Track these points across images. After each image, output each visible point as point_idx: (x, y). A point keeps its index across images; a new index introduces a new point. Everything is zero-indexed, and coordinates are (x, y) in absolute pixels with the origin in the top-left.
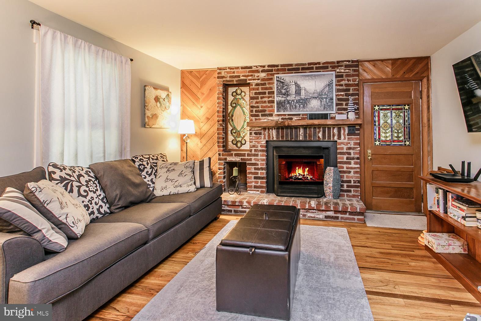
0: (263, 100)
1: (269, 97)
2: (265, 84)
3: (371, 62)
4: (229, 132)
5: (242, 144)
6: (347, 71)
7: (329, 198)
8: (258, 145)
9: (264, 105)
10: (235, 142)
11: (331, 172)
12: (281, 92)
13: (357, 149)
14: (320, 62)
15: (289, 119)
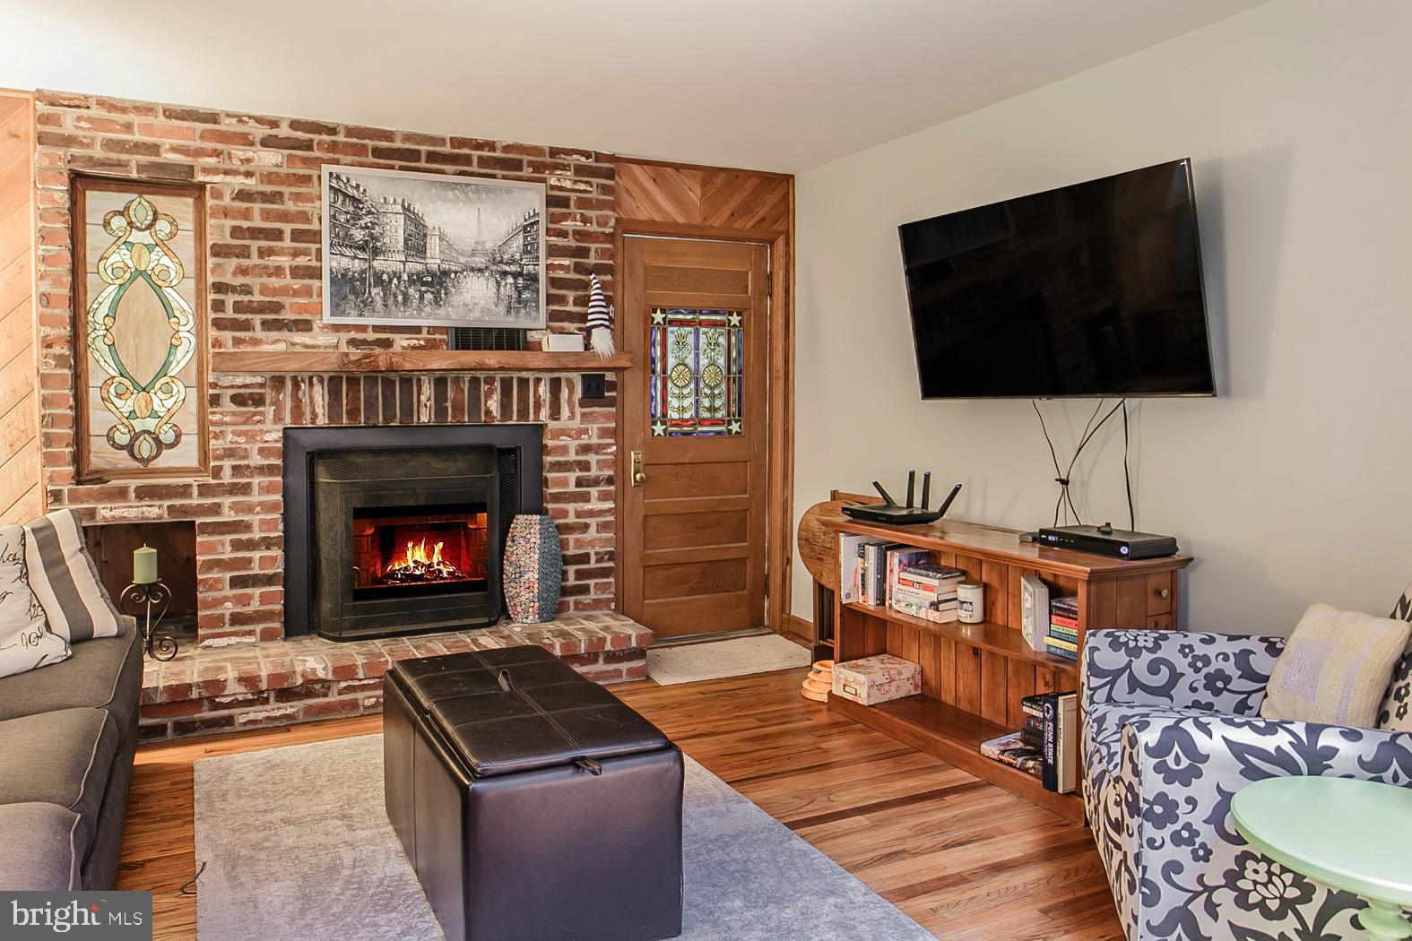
0: (267, 263)
1: (296, 254)
2: (277, 197)
3: (646, 168)
4: (95, 394)
5: (161, 446)
6: (582, 187)
7: (524, 621)
8: (248, 446)
9: (275, 282)
10: (124, 439)
11: (532, 531)
12: (348, 236)
13: (609, 451)
14: (494, 142)
15: (379, 343)
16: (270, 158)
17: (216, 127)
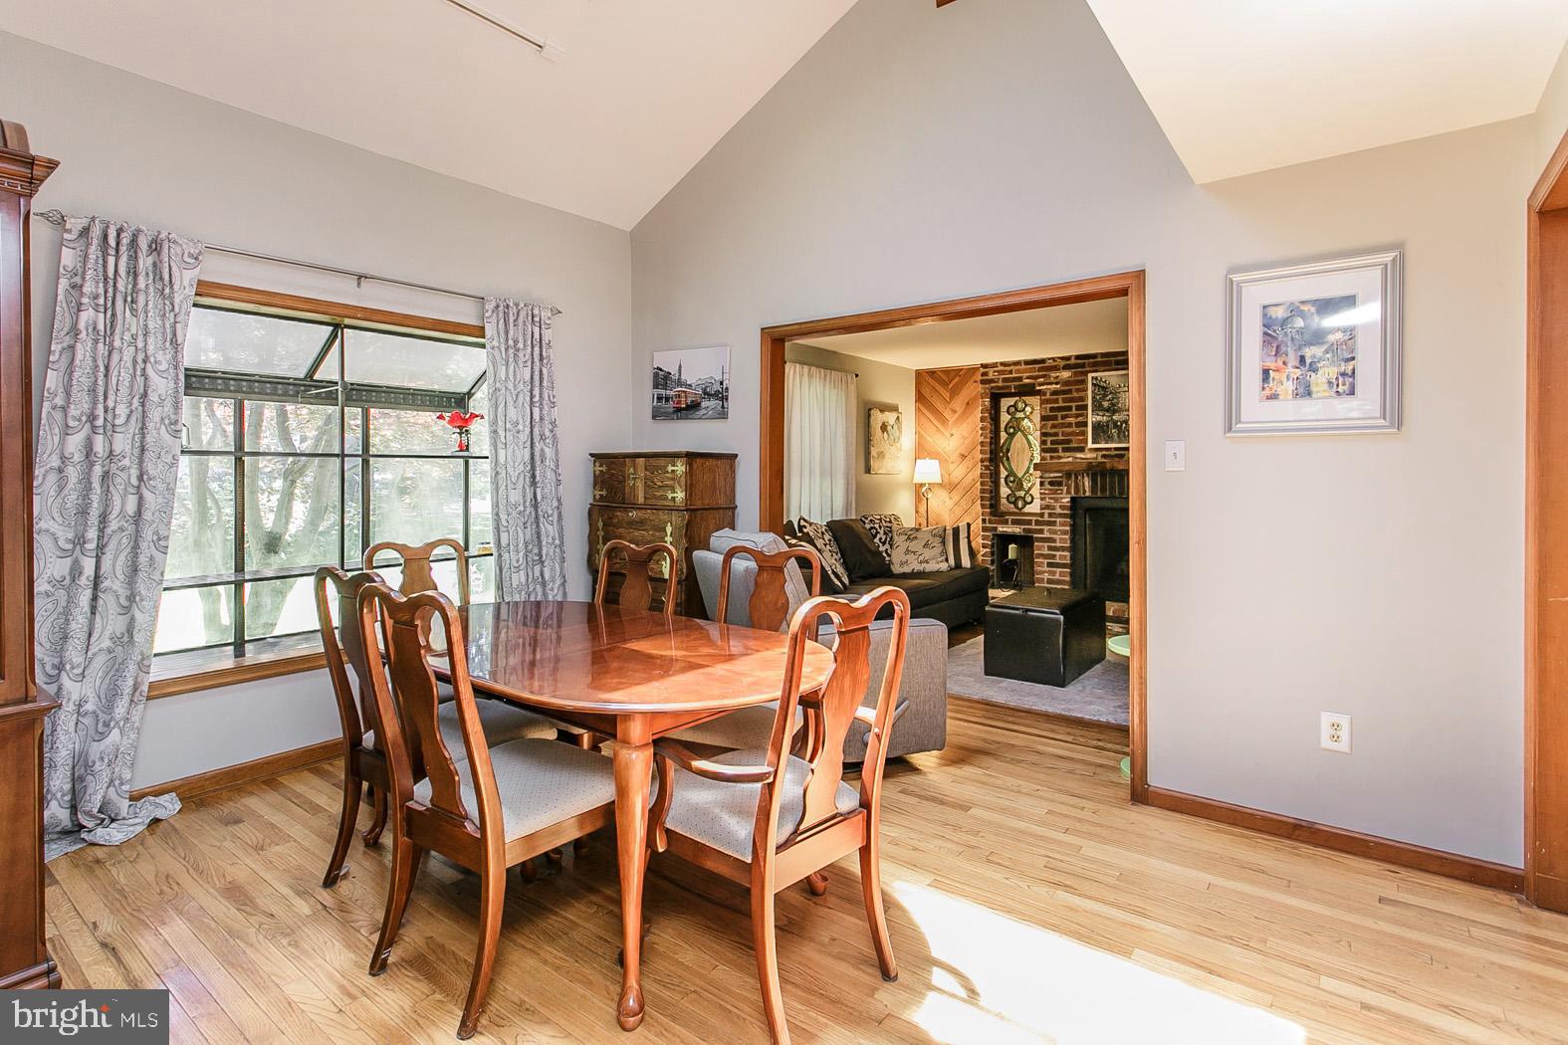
0: (1066, 422)
1: (1077, 416)
2: (1069, 392)
4: (1002, 481)
5: (1026, 503)
8: (1055, 504)
9: (1068, 430)
10: (1012, 500)
12: (1101, 405)
15: (1116, 456)
16: (1066, 374)
17: (1044, 365)
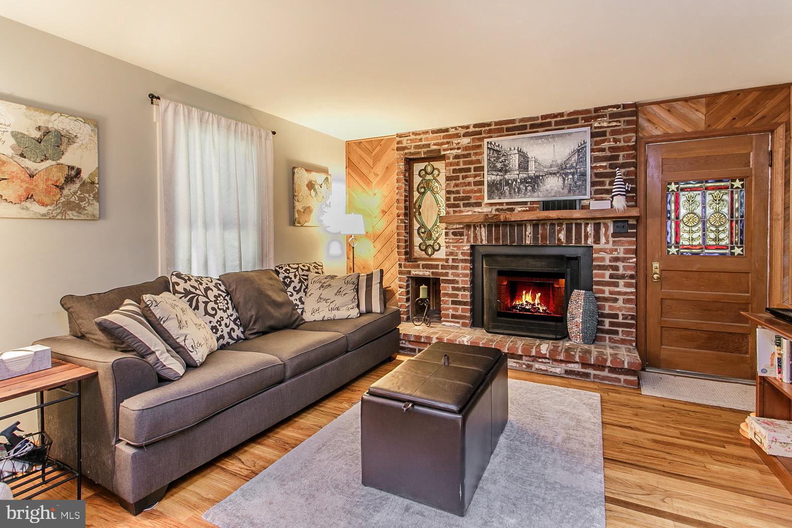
0: (466, 181)
1: (475, 176)
2: (468, 155)
3: (662, 105)
4: (415, 232)
5: (434, 250)
6: (614, 124)
7: (576, 341)
8: (458, 251)
9: (468, 188)
10: (424, 247)
11: (580, 298)
12: (495, 166)
13: (631, 261)
14: (563, 113)
15: (508, 209)
16: (466, 141)
17: (448, 133)
